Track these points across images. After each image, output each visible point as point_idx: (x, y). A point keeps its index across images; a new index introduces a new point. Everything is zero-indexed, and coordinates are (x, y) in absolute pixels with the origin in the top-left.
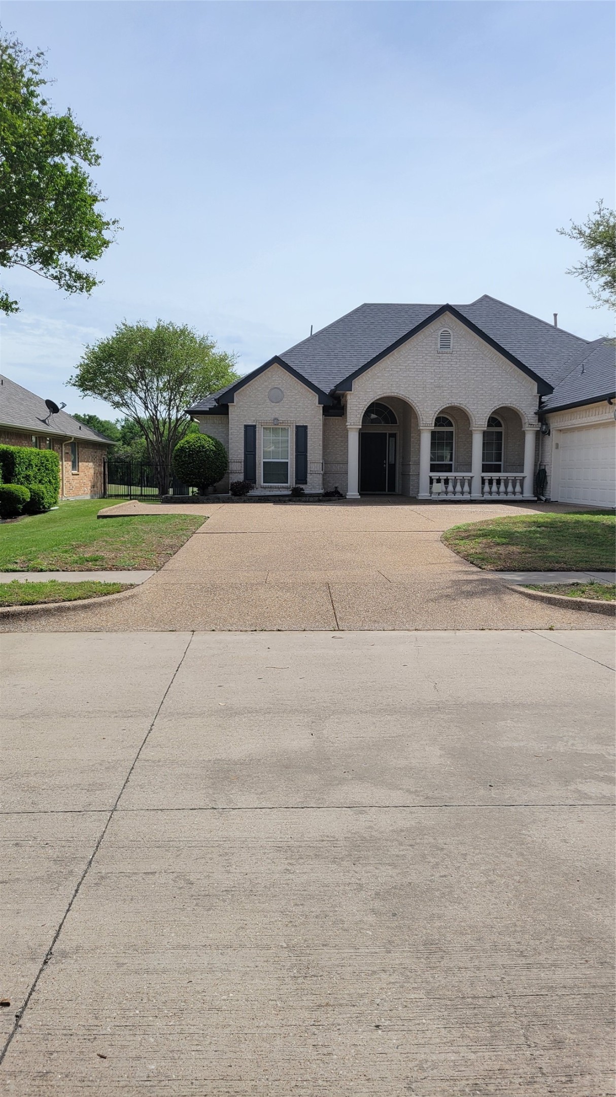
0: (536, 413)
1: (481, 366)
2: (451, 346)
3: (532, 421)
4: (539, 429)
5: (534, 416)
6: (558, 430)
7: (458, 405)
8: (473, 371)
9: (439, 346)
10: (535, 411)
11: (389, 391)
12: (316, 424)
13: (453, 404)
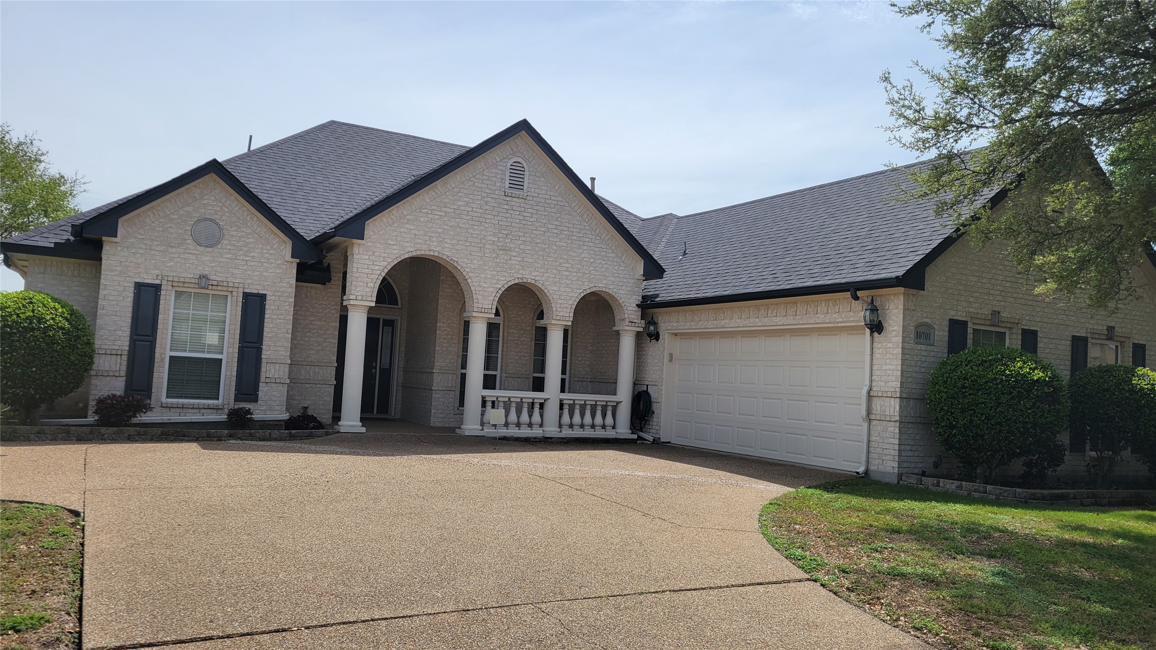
0: (638, 306)
1: (567, 225)
2: (525, 188)
3: (633, 316)
4: (641, 330)
5: (636, 309)
6: (673, 334)
7: (533, 282)
8: (556, 231)
9: (507, 185)
10: (637, 303)
11: (425, 247)
12: (283, 292)
13: (525, 280)
